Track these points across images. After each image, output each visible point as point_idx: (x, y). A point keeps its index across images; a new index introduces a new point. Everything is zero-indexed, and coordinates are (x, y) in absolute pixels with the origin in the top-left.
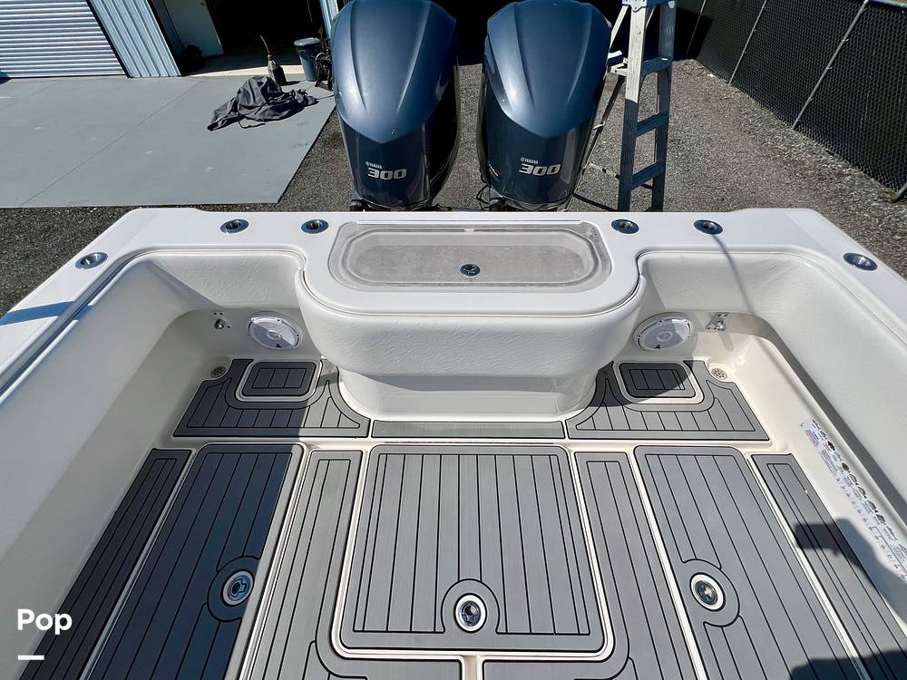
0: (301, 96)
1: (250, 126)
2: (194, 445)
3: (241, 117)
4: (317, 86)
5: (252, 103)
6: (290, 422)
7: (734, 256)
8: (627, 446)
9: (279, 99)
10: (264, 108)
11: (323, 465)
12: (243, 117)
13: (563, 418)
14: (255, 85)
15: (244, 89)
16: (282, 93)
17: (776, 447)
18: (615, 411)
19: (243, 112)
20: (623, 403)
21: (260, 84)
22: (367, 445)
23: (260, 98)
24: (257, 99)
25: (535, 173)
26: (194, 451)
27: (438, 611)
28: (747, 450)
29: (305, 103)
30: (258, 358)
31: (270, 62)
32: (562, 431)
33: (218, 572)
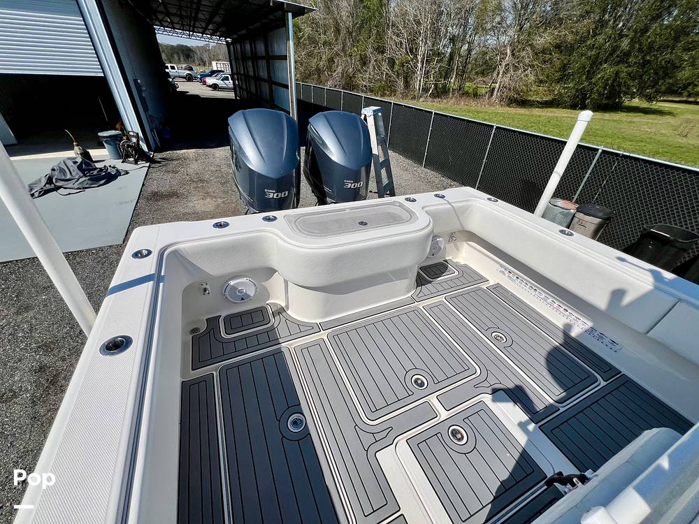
0: (114, 170)
1: (70, 194)
2: (213, 370)
3: (57, 188)
4: (123, 162)
5: (69, 176)
6: (271, 338)
7: (453, 205)
8: (442, 298)
9: (95, 172)
10: (81, 180)
11: (305, 351)
12: (60, 187)
13: (409, 295)
14: (70, 164)
15: (60, 167)
16: (96, 168)
17: (492, 282)
18: (429, 286)
19: (59, 184)
20: (430, 282)
21: (75, 163)
22: (323, 335)
23: (76, 173)
24: (74, 174)
25: (352, 187)
26: (214, 373)
27: (406, 388)
28: (484, 286)
29: (118, 173)
30: (224, 314)
31: (76, 148)
32: (413, 300)
33: (279, 421)
